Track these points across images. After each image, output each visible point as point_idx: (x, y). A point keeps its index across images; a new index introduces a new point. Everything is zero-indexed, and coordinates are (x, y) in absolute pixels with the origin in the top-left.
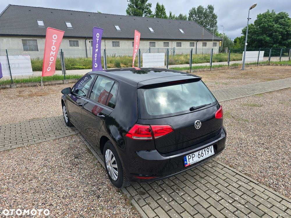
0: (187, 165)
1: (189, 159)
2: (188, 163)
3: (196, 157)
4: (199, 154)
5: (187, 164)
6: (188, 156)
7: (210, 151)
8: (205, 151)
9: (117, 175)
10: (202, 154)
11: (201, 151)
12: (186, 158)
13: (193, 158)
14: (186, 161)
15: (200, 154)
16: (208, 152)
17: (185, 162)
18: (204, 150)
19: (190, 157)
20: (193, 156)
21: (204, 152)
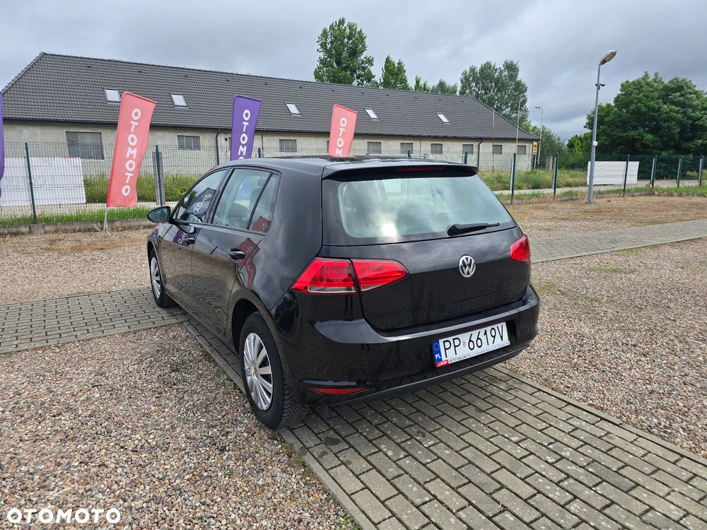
0: (442, 364)
1: (446, 349)
2: (444, 358)
4: (470, 341)
5: (441, 360)
6: (444, 342)
7: (498, 336)
8: (485, 333)
9: (271, 392)
13: (455, 347)
14: (439, 352)
15: (474, 339)
16: (494, 337)
17: (437, 356)
19: (447, 345)
20: (457, 342)
21: (482, 336)
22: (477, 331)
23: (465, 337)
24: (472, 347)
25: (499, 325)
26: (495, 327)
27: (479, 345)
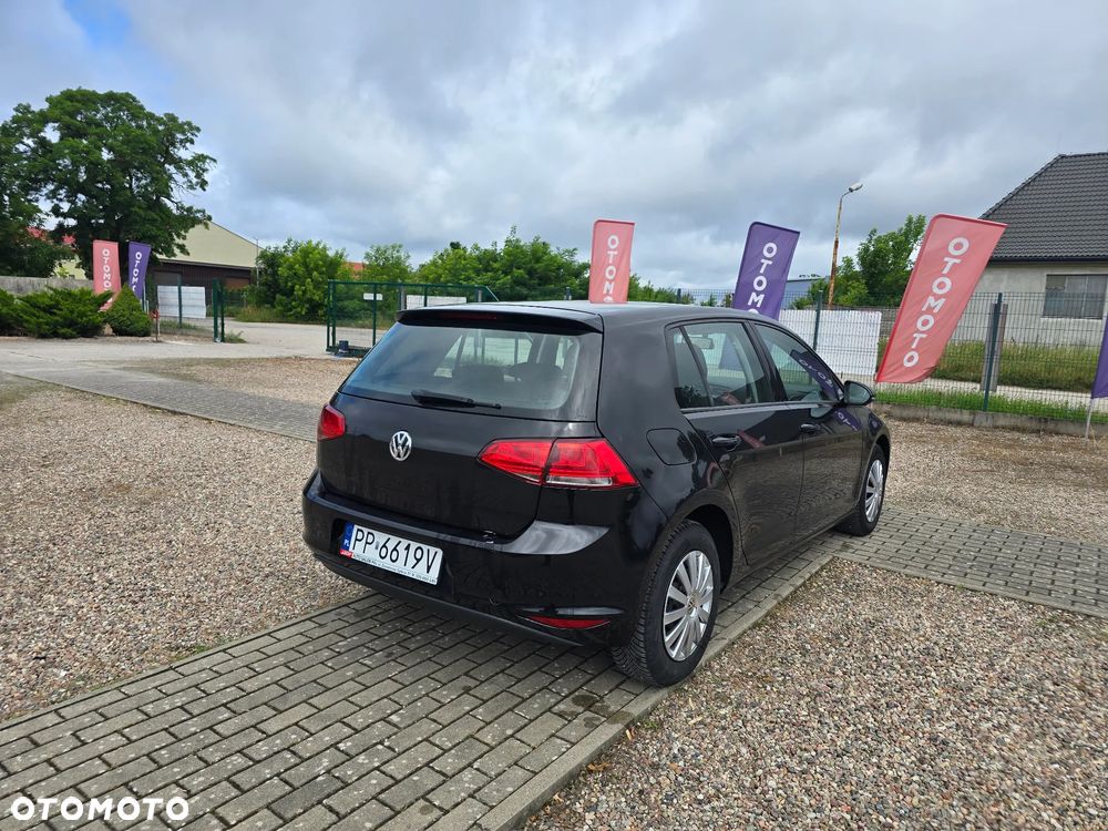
1: (356, 540)
3: (377, 548)
4: (384, 546)
5: (347, 549)
6: (359, 530)
7: (423, 562)
8: (408, 548)
10: (395, 553)
11: (394, 540)
12: (351, 532)
13: (367, 543)
14: (350, 539)
17: (346, 541)
18: (405, 542)
22: (397, 539)
23: (381, 537)
24: (383, 555)
25: (433, 550)
26: (425, 547)
27: (394, 558)
